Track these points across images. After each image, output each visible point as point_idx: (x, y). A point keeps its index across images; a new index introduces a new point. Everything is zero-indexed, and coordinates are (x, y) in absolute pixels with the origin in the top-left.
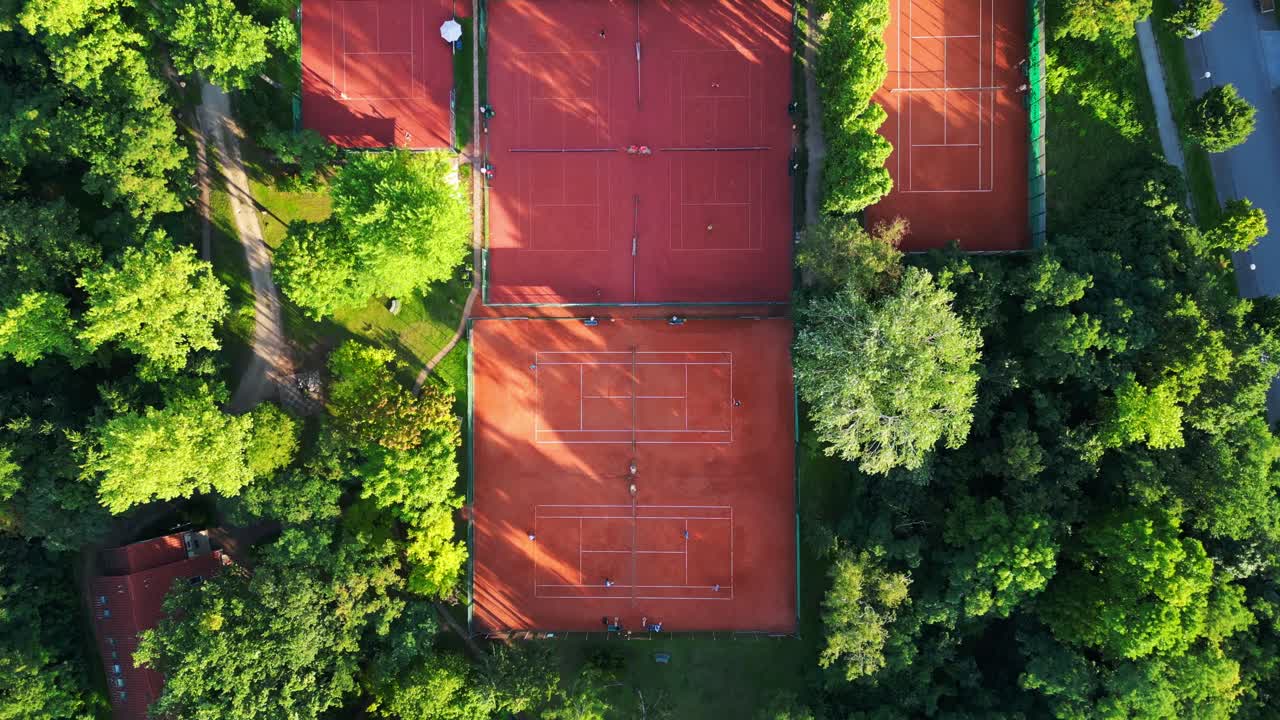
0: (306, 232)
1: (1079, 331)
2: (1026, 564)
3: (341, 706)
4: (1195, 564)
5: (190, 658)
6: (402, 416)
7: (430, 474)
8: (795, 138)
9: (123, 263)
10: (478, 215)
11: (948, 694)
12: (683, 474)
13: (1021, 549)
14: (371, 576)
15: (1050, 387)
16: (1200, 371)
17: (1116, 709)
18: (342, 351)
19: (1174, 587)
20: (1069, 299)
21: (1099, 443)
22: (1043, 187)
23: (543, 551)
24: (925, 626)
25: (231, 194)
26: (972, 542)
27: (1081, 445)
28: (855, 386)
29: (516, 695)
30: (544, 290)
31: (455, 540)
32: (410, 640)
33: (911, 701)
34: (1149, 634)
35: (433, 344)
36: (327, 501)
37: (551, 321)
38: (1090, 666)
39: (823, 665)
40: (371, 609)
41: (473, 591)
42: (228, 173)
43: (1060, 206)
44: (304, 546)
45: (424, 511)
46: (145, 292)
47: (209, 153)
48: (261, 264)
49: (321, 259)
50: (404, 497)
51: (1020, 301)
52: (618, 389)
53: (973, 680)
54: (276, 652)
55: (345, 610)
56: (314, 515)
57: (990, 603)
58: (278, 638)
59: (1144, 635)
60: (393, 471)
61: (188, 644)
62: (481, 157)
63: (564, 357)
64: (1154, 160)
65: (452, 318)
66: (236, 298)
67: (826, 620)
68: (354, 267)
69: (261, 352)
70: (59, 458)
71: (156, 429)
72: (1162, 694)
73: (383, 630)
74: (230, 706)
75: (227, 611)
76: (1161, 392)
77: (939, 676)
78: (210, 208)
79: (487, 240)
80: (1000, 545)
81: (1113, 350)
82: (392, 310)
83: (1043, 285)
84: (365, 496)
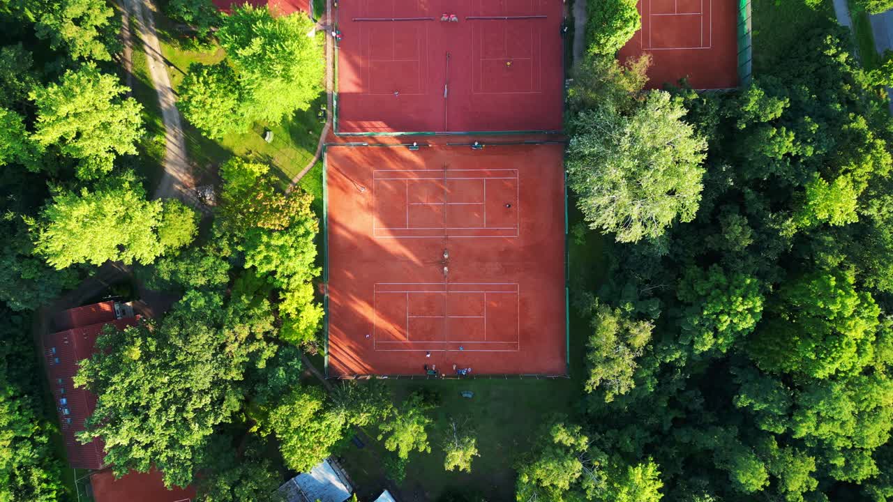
0: (202, 71)
1: (779, 139)
2: (740, 309)
3: (230, 422)
4: (866, 308)
5: (116, 379)
6: (274, 206)
7: (296, 249)
8: (565, 10)
9: (63, 82)
10: (330, 68)
11: (680, 416)
12: (482, 259)
13: (737, 298)
14: (252, 325)
15: (756, 185)
16: (868, 167)
17: (808, 417)
18: (229, 162)
19: (851, 323)
20: (771, 117)
21: (793, 224)
22: (749, 42)
23: (380, 316)
24: (663, 364)
25: (147, 53)
26: (699, 297)
27: (780, 225)
28: (614, 173)
29: (360, 411)
30: (379, 124)
31: (315, 302)
32: (281, 373)
33: (652, 421)
34: (833, 358)
35: (296, 163)
36: (218, 271)
37: (384, 147)
38: (786, 389)
39: (588, 391)
40: (252, 348)
41: (328, 345)
42: (144, 38)
43: (761, 58)
44: (202, 302)
45: (292, 276)
46: (79, 103)
47: (131, 23)
48: (169, 105)
49: (213, 89)
50: (277, 267)
51: (734, 120)
52: (434, 198)
53: (698, 403)
54: (181, 378)
55: (232, 348)
56: (209, 281)
57: (713, 341)
58: (182, 367)
59: (830, 359)
60: (268, 246)
61: (114, 370)
62: (332, 25)
63: (394, 174)
64: (830, 23)
65: (311, 145)
66: (151, 128)
67: (590, 357)
68: (237, 99)
69: (170, 170)
70: (19, 240)
71: (89, 203)
72: (842, 404)
73: (261, 365)
74: (146, 418)
75: (144, 347)
76: (841, 182)
77: (673, 403)
78: (132, 64)
79: (337, 87)
80: (721, 297)
81: (803, 155)
82: (266, 139)
83: (751, 106)
84: (247, 266)
